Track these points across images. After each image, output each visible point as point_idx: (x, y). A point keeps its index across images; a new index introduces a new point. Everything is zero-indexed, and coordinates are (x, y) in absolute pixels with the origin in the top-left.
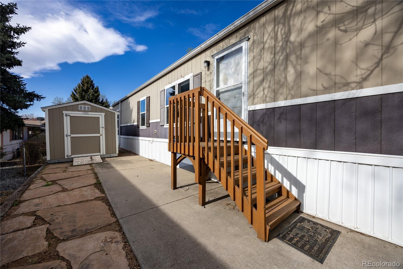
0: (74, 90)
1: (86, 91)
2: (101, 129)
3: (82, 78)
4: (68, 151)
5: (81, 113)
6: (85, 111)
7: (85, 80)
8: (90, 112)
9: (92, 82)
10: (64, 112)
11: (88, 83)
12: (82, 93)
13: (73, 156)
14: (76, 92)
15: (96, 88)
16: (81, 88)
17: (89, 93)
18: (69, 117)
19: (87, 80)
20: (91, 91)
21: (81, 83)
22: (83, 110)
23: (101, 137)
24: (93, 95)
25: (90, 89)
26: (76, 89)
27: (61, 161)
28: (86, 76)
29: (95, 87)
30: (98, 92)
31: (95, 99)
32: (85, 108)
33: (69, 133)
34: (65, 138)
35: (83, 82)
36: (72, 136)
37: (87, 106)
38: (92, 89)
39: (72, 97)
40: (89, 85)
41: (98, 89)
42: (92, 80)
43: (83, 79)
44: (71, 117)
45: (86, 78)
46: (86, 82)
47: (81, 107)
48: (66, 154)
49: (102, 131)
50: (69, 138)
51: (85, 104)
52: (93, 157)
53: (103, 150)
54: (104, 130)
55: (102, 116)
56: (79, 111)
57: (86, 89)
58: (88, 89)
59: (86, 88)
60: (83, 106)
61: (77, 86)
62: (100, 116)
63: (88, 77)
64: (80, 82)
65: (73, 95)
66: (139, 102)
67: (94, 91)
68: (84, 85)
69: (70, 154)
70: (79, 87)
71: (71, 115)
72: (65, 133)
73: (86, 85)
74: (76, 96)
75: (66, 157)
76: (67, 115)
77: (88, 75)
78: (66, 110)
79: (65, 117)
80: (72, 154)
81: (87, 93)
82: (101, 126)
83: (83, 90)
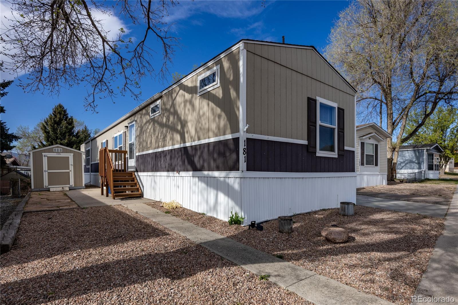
0: (45, 122)
1: (59, 123)
2: (70, 166)
3: (54, 107)
4: (46, 183)
5: (55, 154)
6: (58, 152)
7: (58, 110)
8: (62, 153)
9: (65, 111)
10: (43, 154)
11: (60, 113)
12: (54, 126)
13: (49, 187)
14: (47, 124)
15: (70, 119)
16: (52, 120)
17: (61, 125)
18: (46, 158)
19: (59, 109)
20: (64, 123)
21: (53, 114)
22: (56, 151)
23: (70, 172)
24: (66, 127)
25: (62, 120)
26: (47, 120)
27: (41, 189)
28: (58, 105)
29: (69, 117)
30: (72, 123)
31: (69, 132)
32: (58, 150)
33: (47, 170)
34: (44, 173)
35: (55, 112)
36: (49, 171)
37: (59, 149)
38: (66, 120)
39: (43, 130)
40: (62, 116)
41: (72, 119)
42: (65, 109)
43: (55, 109)
44: (48, 157)
45: (59, 107)
46: (58, 112)
47: (55, 150)
48: (45, 185)
49: (71, 168)
50: (47, 173)
51: (58, 147)
52: (64, 188)
53: (72, 183)
54: (72, 167)
55: (71, 156)
56: (54, 152)
57: (58, 121)
58: (61, 120)
59: (58, 119)
60: (56, 149)
61: (48, 117)
62: (70, 156)
63: (60, 106)
64: (51, 112)
65: (43, 128)
66: (102, 143)
67: (67, 123)
68: (56, 116)
69: (47, 185)
70: (51, 118)
71: (48, 156)
72: (44, 169)
73: (58, 116)
74: (47, 129)
75: (44, 187)
76: (45, 156)
77: (61, 104)
78: (45, 152)
79: (44, 158)
80: (49, 185)
81: (59, 125)
82: (70, 164)
83: (55, 122)
